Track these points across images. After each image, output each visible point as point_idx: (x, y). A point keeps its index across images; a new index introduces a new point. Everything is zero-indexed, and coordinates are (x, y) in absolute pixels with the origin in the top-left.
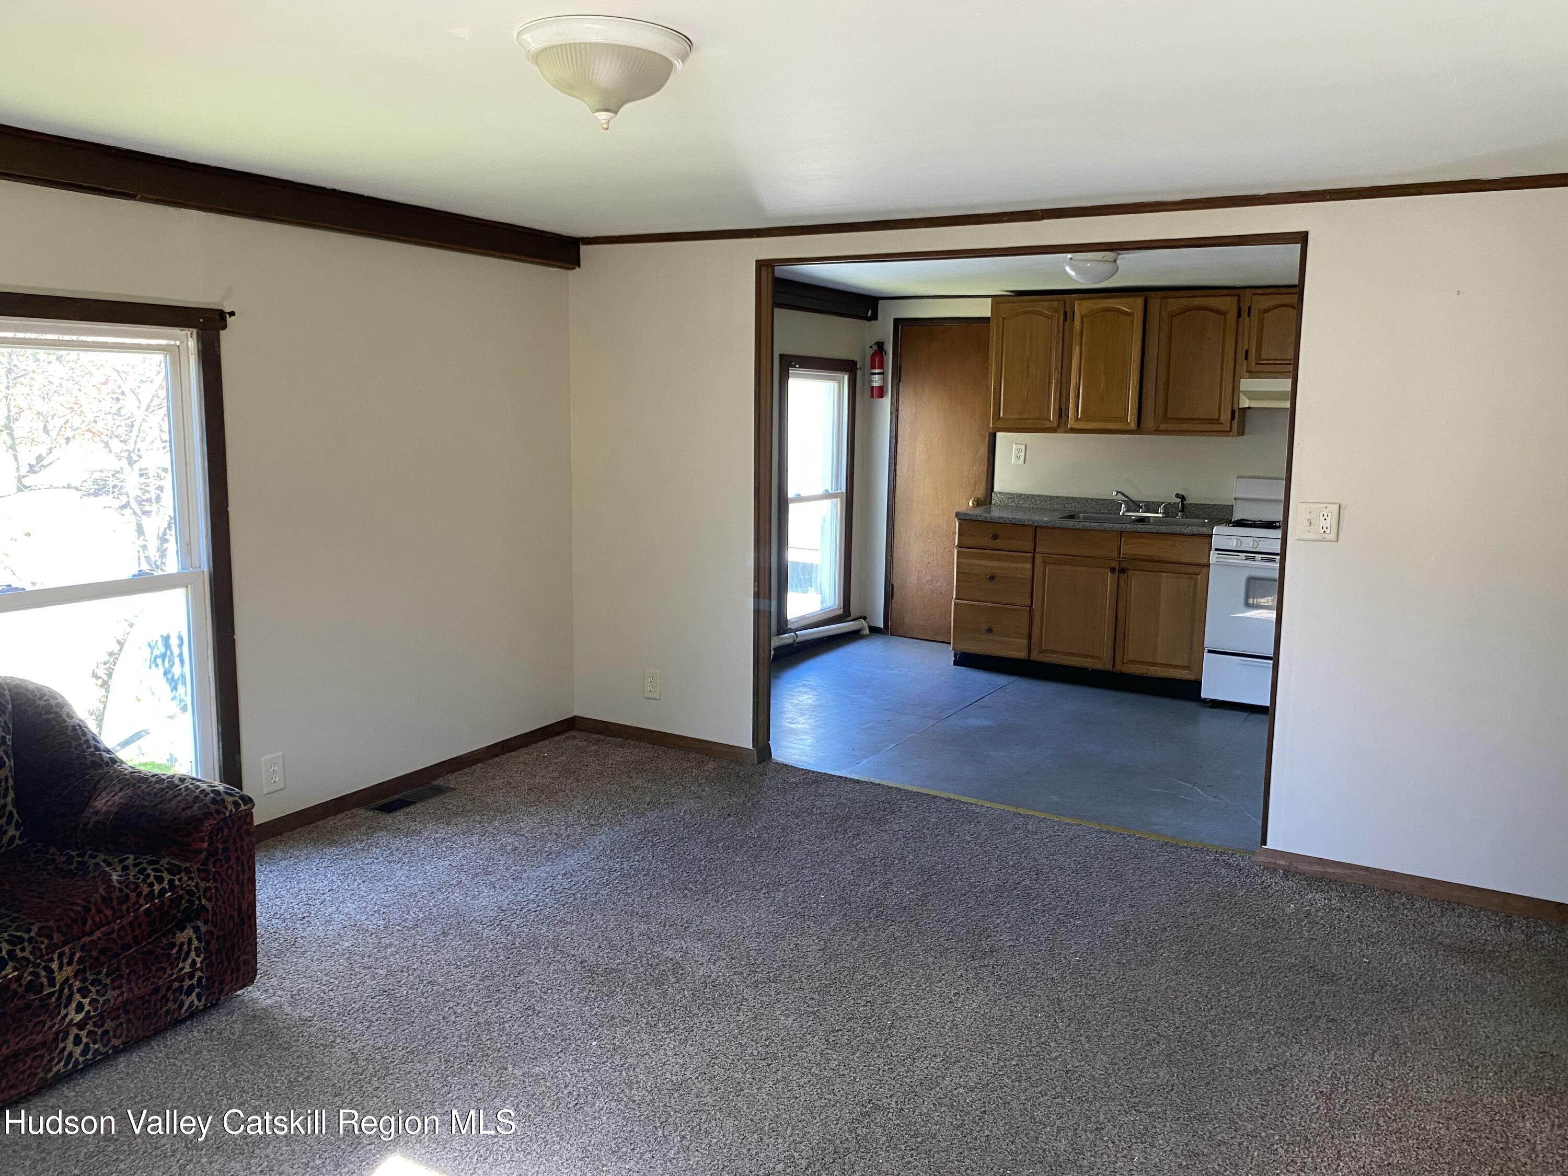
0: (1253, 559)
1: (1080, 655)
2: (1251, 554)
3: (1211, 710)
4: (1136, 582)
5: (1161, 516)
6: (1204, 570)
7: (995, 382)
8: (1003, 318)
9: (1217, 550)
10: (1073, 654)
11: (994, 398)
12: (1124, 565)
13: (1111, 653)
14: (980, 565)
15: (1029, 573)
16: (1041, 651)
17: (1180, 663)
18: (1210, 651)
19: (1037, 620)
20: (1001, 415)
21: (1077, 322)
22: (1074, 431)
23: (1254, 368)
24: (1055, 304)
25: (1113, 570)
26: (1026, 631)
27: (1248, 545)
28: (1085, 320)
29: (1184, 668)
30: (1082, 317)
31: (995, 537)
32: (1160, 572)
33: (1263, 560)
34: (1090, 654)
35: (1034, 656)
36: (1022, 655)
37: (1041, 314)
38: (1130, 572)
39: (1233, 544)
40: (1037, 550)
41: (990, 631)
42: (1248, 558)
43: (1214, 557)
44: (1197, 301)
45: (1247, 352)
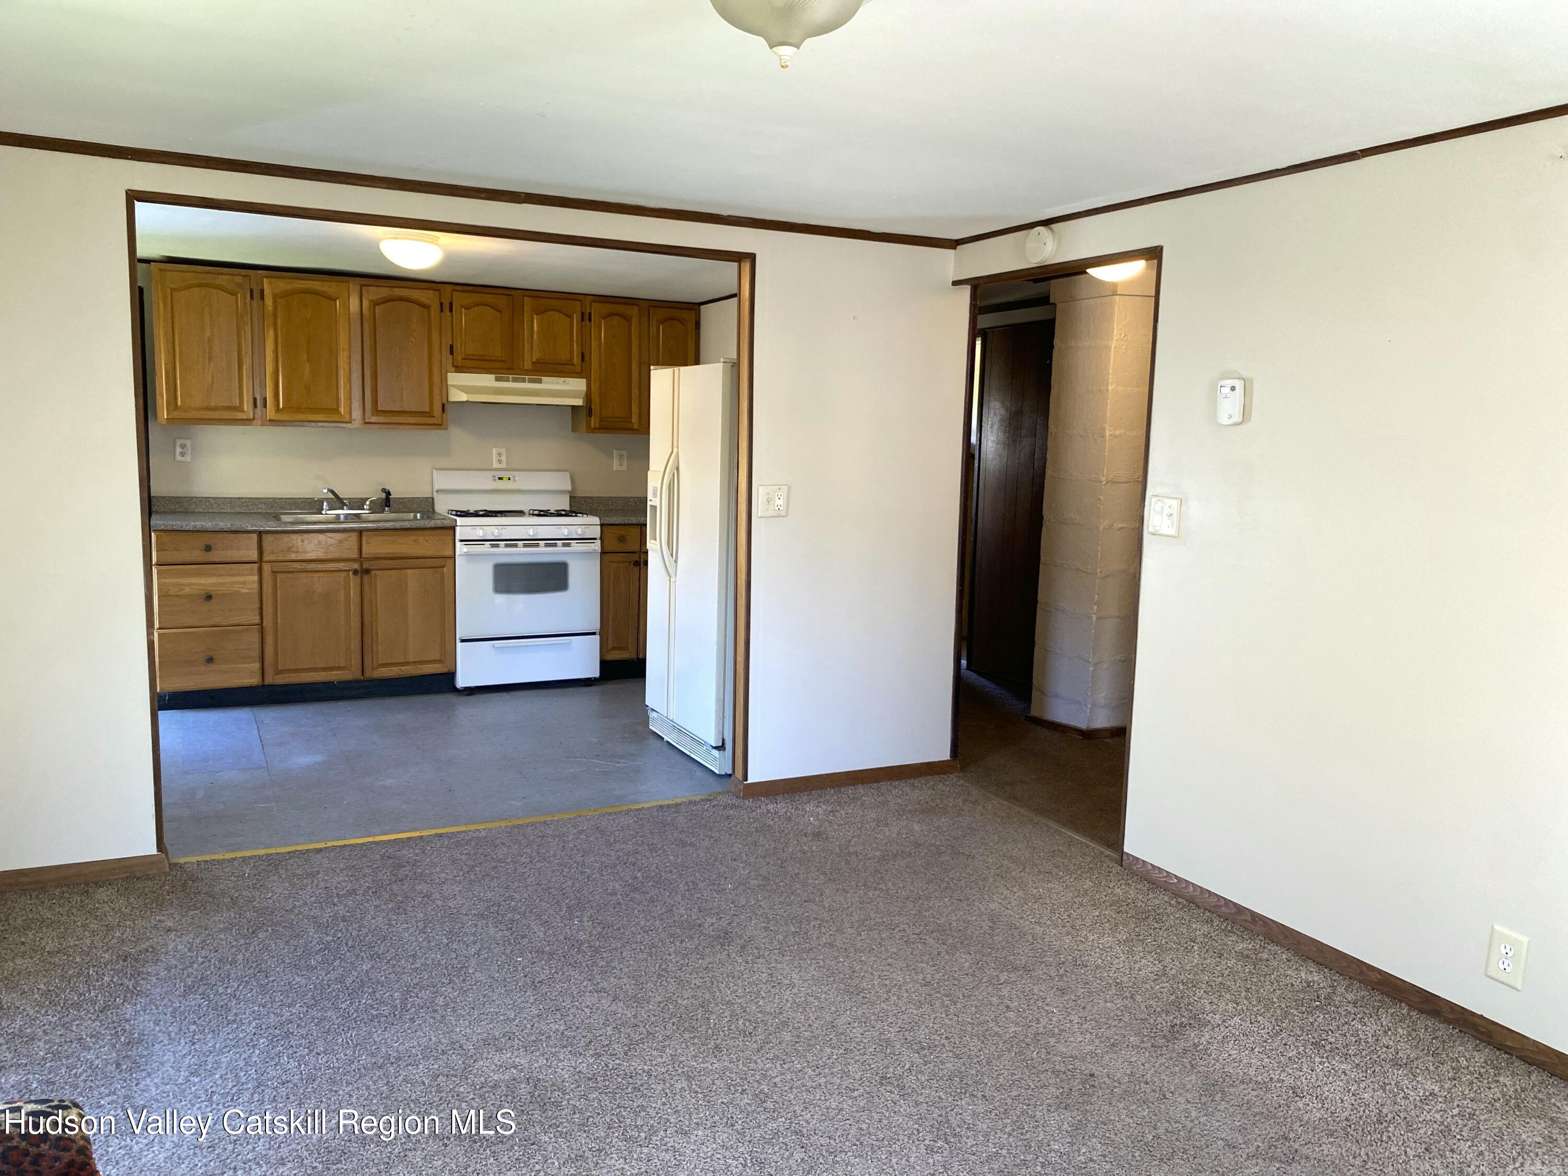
0: (498, 546)
1: (324, 669)
2: (495, 542)
3: (468, 697)
4: (383, 581)
5: (367, 512)
6: (450, 562)
7: (166, 365)
8: (172, 289)
9: (461, 541)
10: (315, 670)
11: (166, 383)
12: (366, 566)
13: (359, 661)
14: (189, 585)
15: (256, 586)
16: (278, 672)
17: (432, 658)
18: (463, 641)
19: (269, 640)
20: (179, 403)
21: (269, 301)
22: (273, 422)
23: (460, 363)
24: (239, 279)
25: (355, 572)
26: (256, 653)
27: (494, 533)
28: (279, 300)
29: (435, 661)
30: (275, 297)
31: (208, 548)
32: (404, 569)
33: (507, 546)
34: (336, 665)
35: (269, 680)
36: (254, 680)
37: (219, 287)
38: (373, 573)
39: (479, 533)
40: (266, 558)
41: (210, 660)
42: (493, 546)
43: (460, 548)
44: (398, 292)
45: (451, 347)
